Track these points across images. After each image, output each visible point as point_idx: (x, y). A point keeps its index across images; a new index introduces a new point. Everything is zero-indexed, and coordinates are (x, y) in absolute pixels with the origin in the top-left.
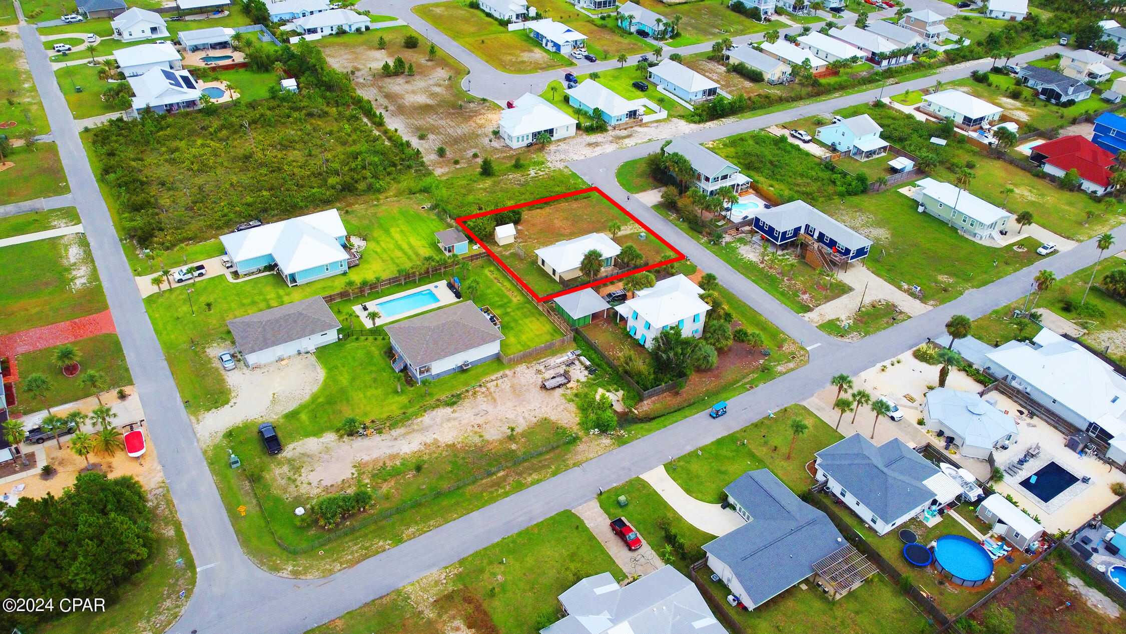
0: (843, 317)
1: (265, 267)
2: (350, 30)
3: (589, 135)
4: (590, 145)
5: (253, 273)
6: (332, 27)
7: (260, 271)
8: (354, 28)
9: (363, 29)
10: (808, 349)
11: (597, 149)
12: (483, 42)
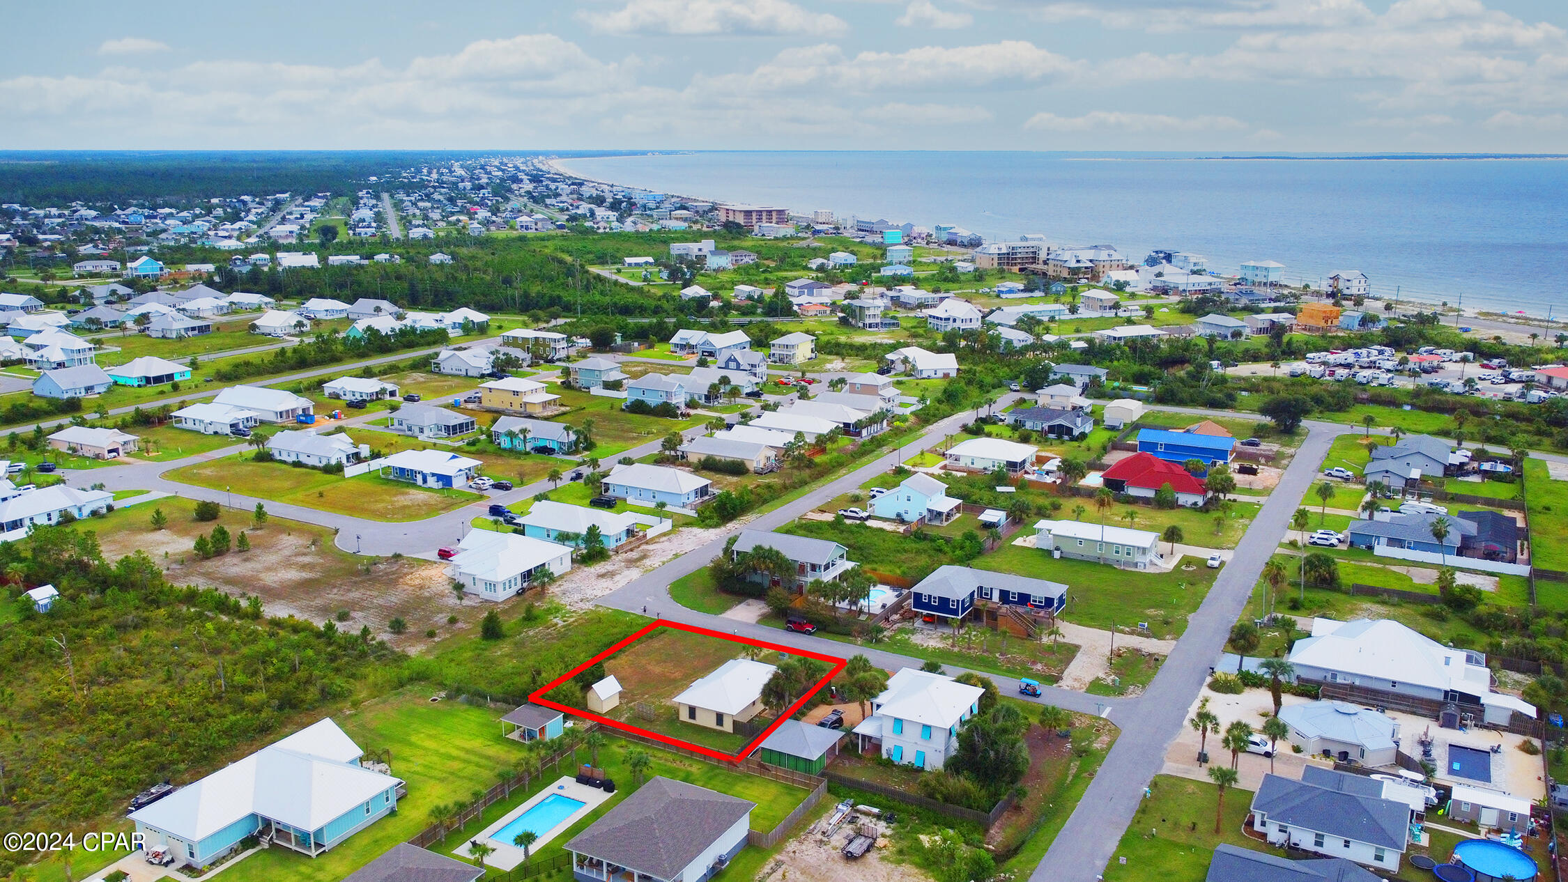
0: (1101, 675)
1: (242, 842)
2: (81, 515)
3: (590, 566)
4: (602, 576)
5: (225, 858)
6: (49, 515)
7: (234, 852)
8: (86, 512)
9: (105, 510)
10: (1104, 716)
11: (617, 578)
12: (321, 495)
